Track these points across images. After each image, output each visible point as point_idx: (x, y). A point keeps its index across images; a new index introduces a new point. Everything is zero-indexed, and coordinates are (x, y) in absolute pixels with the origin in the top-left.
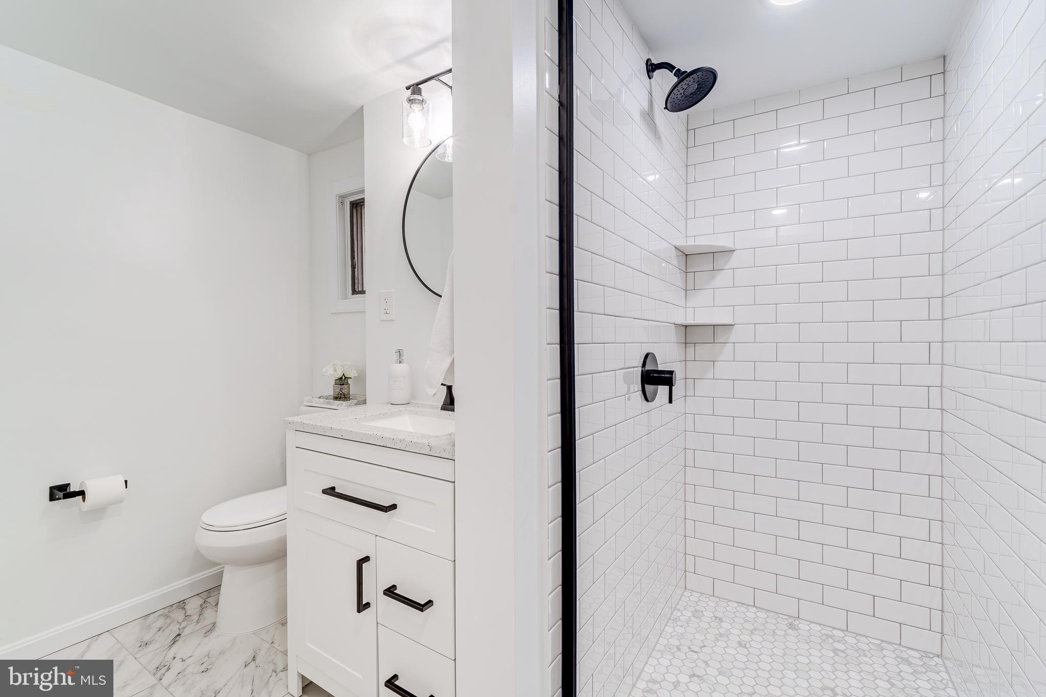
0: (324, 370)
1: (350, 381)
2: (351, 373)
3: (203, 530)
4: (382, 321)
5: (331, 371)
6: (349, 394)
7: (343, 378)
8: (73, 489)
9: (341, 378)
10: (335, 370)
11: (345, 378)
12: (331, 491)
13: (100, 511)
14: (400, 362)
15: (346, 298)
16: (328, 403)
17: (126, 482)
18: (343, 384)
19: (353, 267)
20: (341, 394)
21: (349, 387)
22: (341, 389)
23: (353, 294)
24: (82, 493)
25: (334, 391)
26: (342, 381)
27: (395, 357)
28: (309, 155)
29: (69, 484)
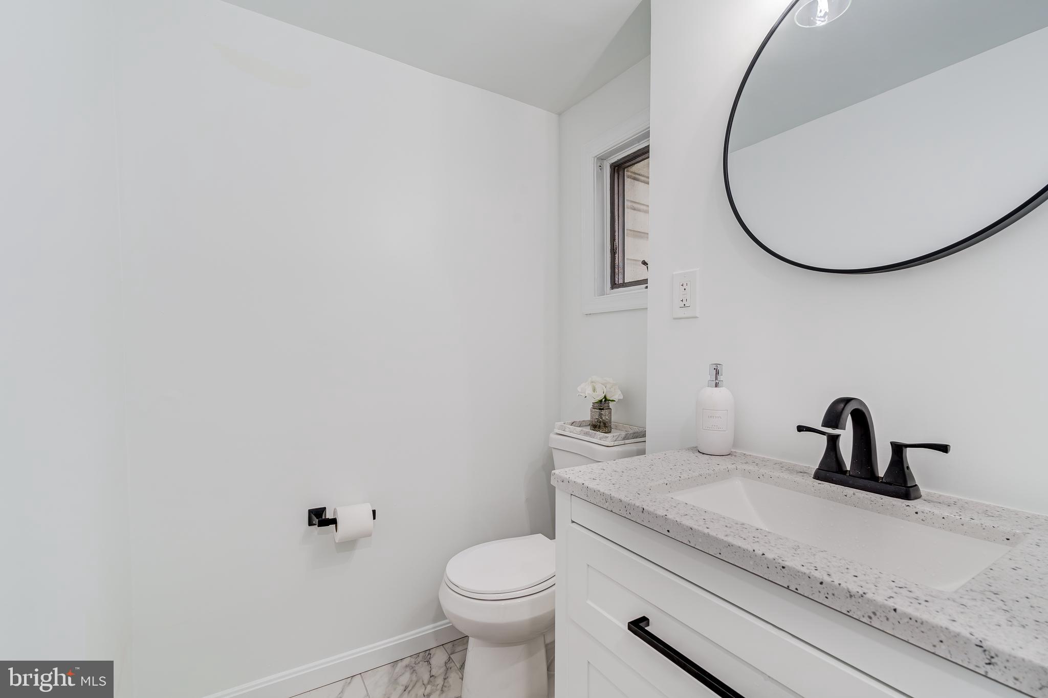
0: (579, 389)
1: (611, 405)
2: (616, 395)
3: (447, 587)
4: (675, 319)
5: (589, 391)
6: (610, 422)
7: (603, 400)
8: (329, 515)
9: (601, 401)
10: (594, 390)
11: (605, 401)
12: (639, 627)
13: (350, 544)
14: (716, 386)
15: (602, 293)
16: (586, 434)
17: (374, 512)
18: (603, 409)
19: (613, 252)
20: (600, 422)
21: (610, 413)
22: (601, 415)
23: (612, 288)
24: (334, 521)
25: (592, 417)
26: (603, 404)
27: (708, 376)
28: (560, 114)
29: (325, 508)
